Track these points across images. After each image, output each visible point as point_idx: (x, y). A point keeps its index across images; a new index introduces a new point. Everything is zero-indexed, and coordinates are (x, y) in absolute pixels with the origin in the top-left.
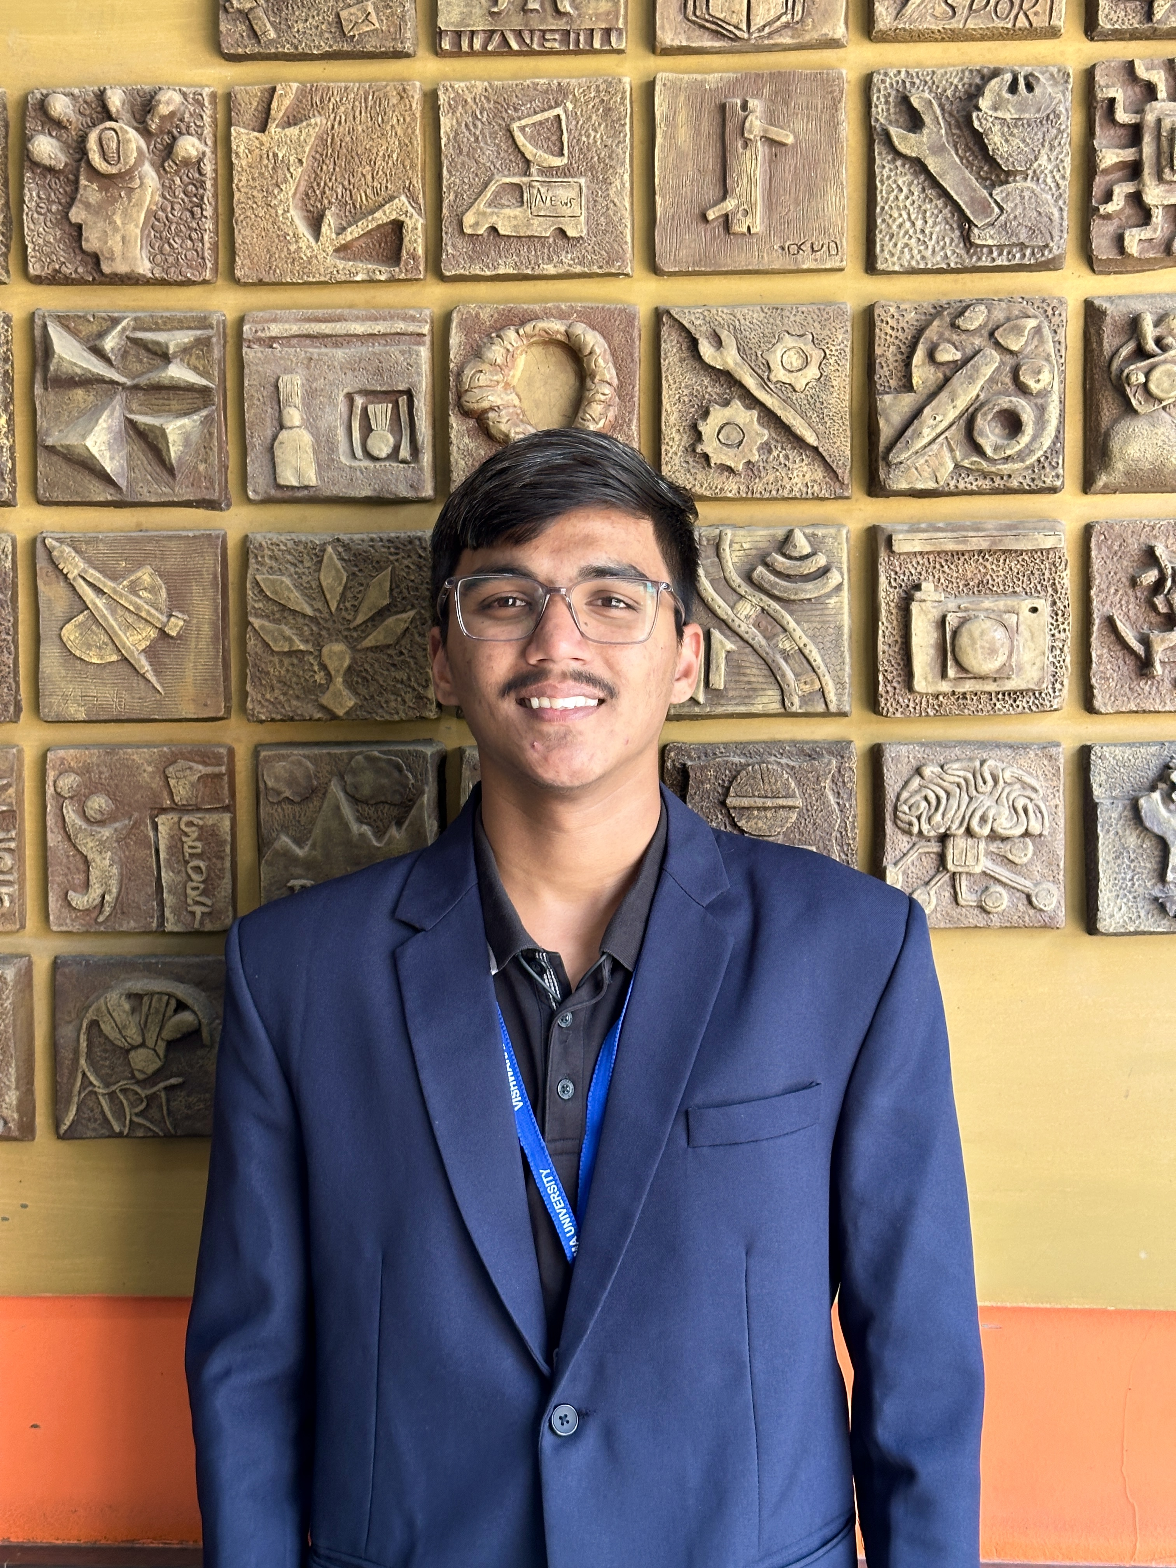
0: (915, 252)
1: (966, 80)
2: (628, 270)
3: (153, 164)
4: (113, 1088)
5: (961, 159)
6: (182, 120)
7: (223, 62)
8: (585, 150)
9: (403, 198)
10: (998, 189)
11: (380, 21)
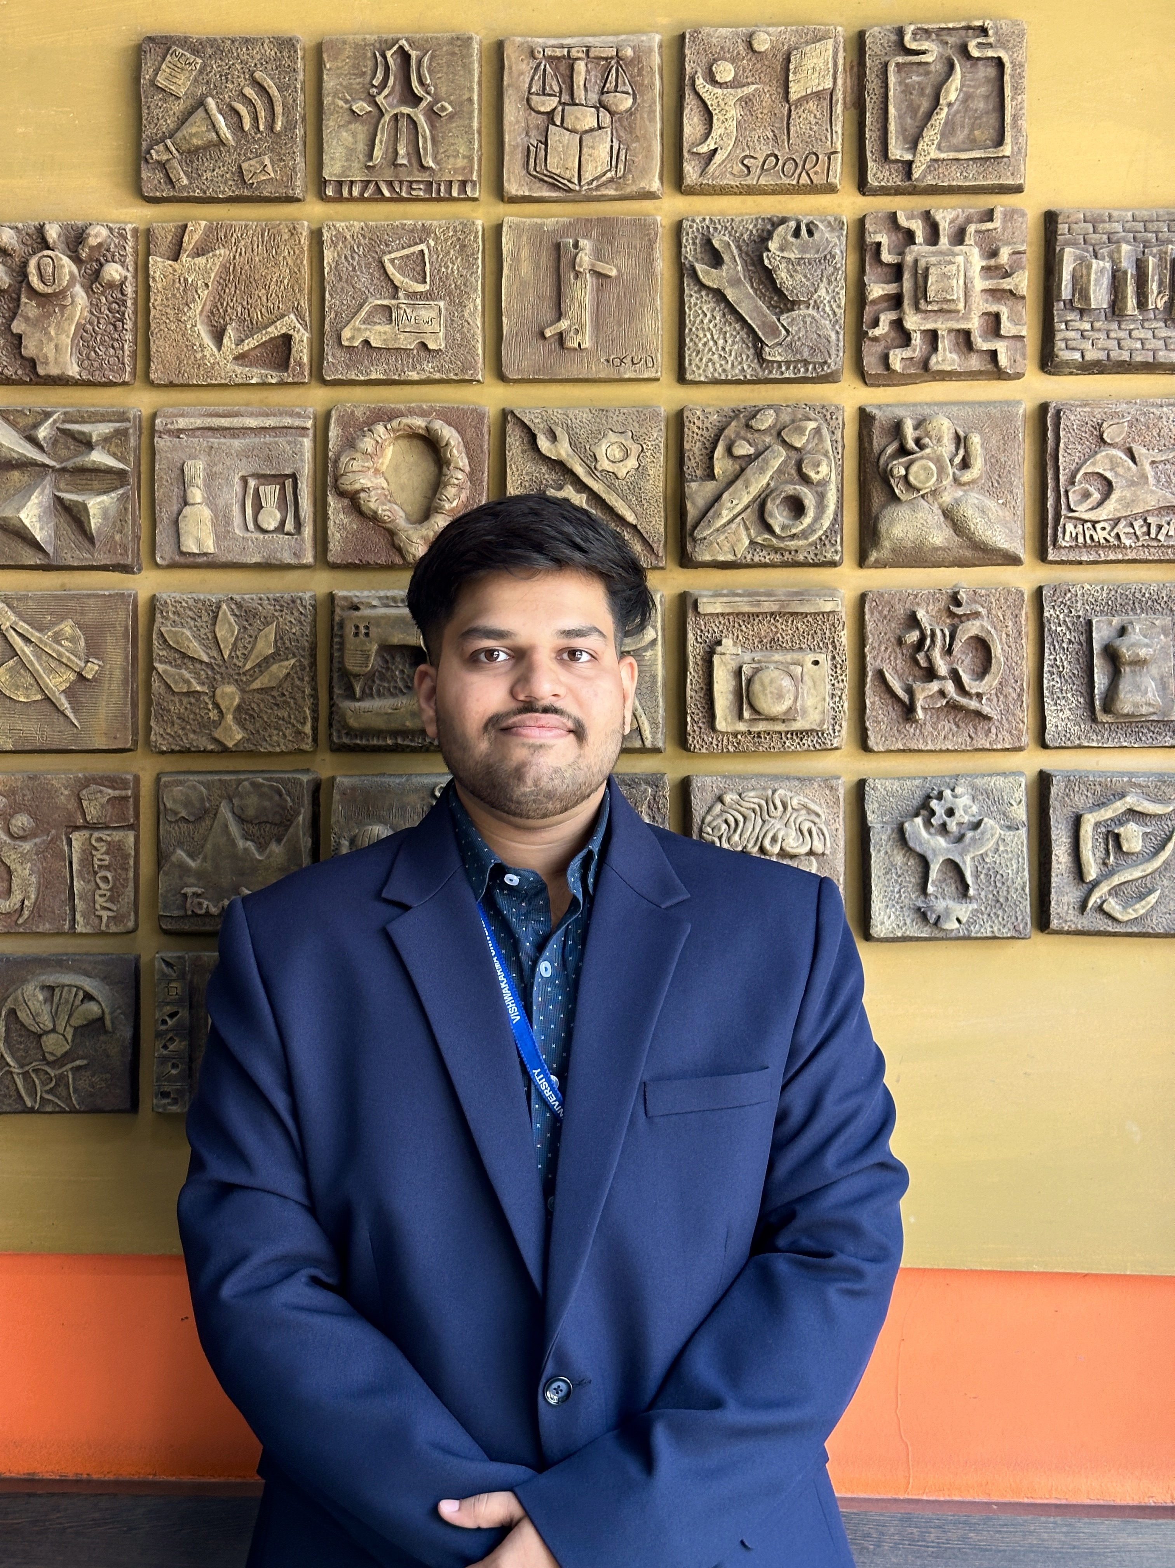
0: (718, 365)
1: (759, 226)
2: (480, 377)
3: (83, 286)
4: (27, 1068)
5: (755, 290)
6: (108, 250)
7: (144, 203)
8: (444, 279)
9: (292, 316)
10: (785, 316)
11: (275, 172)
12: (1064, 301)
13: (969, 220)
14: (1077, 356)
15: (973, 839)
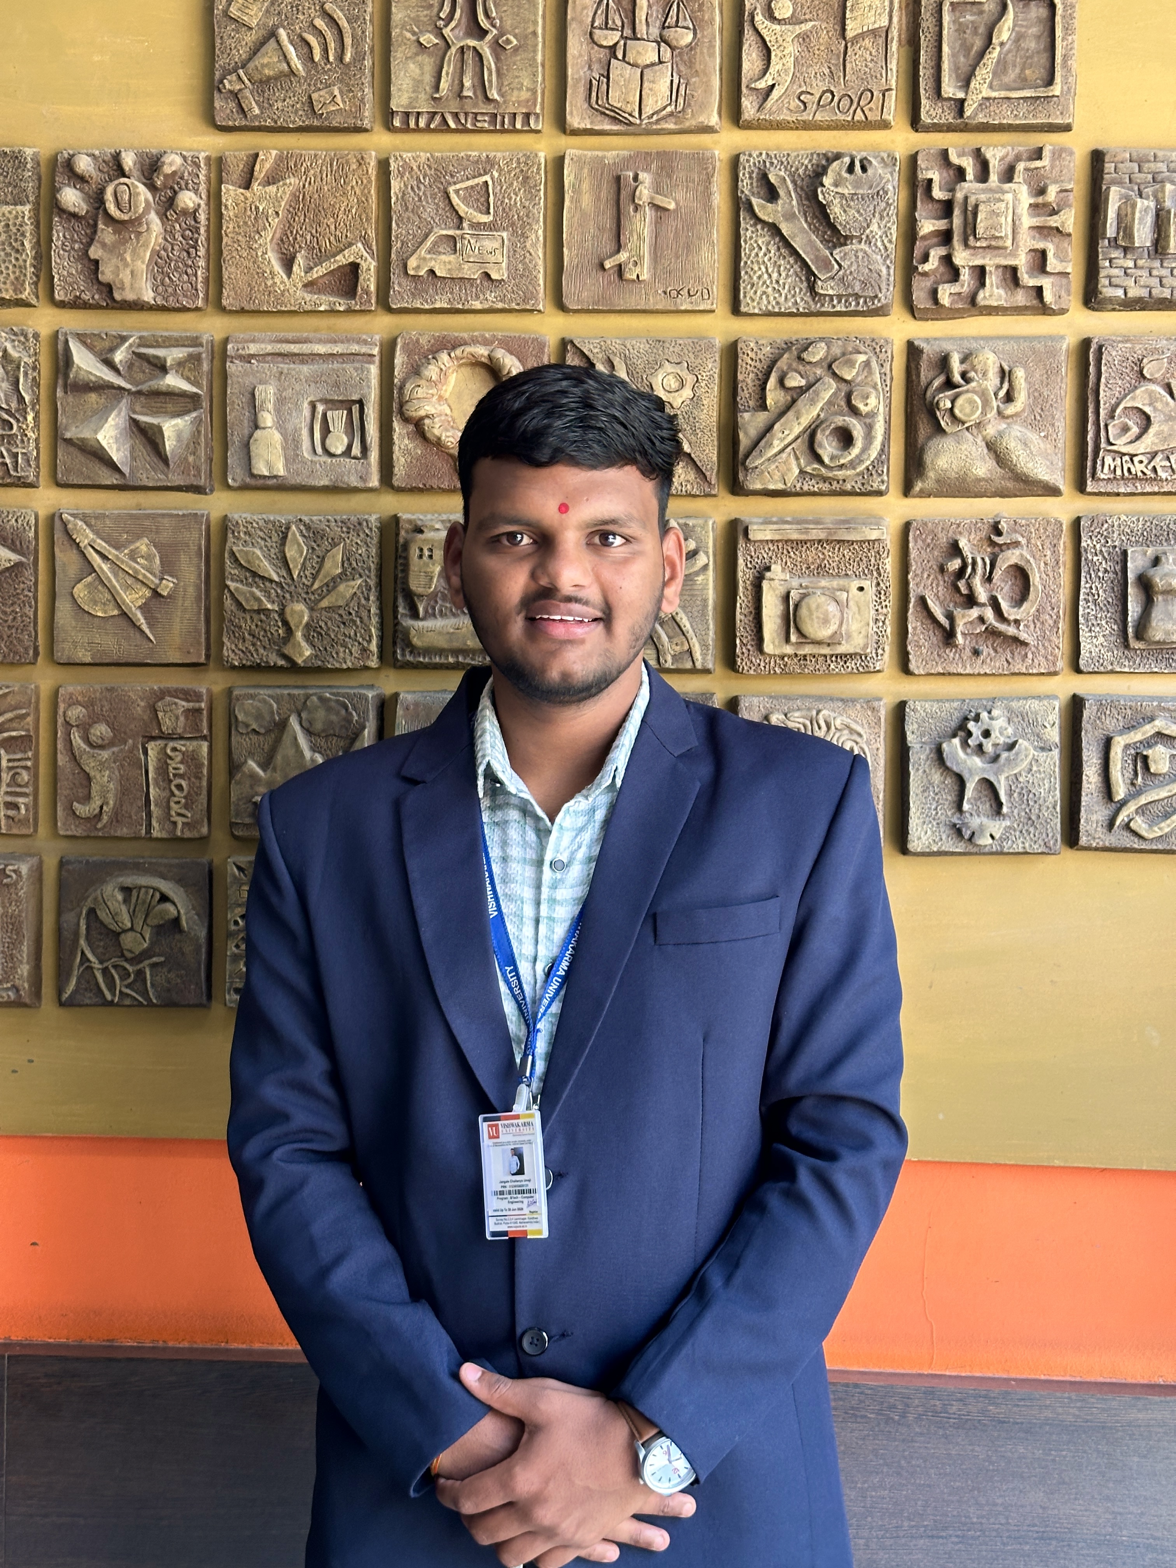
0: (771, 298)
1: (814, 161)
2: (541, 307)
3: (157, 213)
4: (105, 965)
5: (809, 225)
6: (182, 178)
7: (217, 132)
8: (507, 210)
9: (360, 245)
10: (838, 250)
11: (344, 102)
12: (1109, 239)
13: (1018, 158)
14: (1120, 293)
15: (1008, 760)
